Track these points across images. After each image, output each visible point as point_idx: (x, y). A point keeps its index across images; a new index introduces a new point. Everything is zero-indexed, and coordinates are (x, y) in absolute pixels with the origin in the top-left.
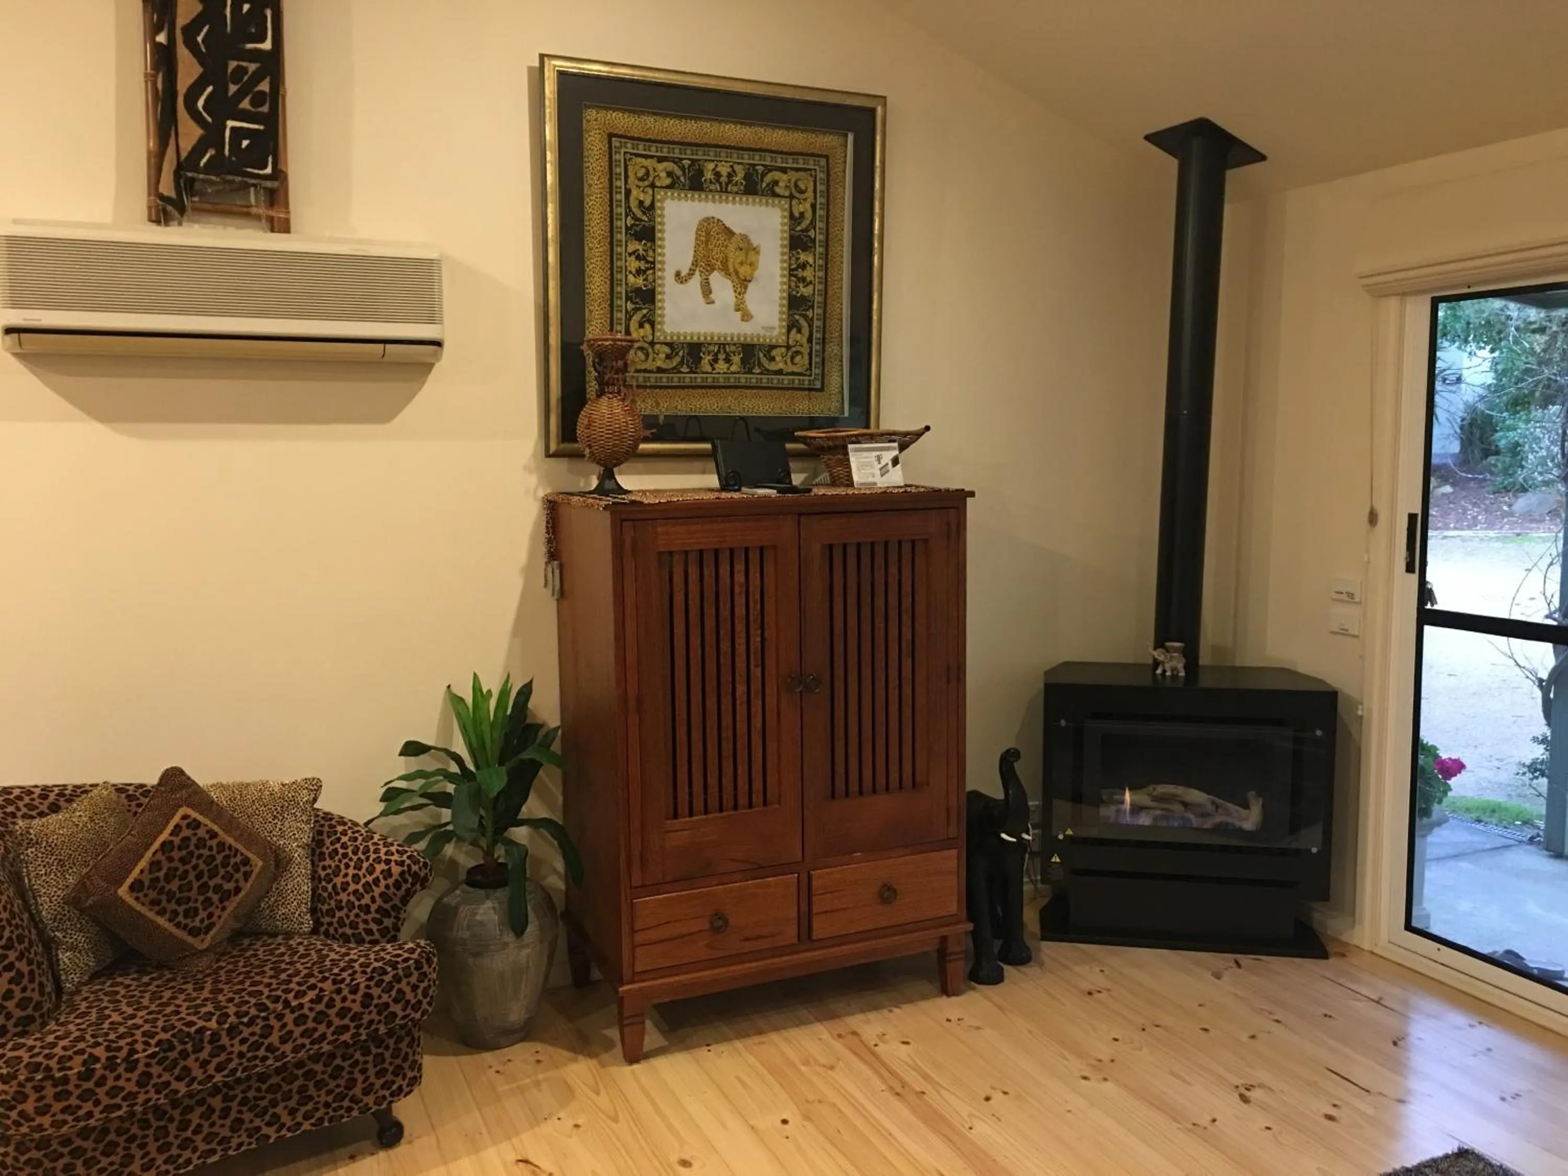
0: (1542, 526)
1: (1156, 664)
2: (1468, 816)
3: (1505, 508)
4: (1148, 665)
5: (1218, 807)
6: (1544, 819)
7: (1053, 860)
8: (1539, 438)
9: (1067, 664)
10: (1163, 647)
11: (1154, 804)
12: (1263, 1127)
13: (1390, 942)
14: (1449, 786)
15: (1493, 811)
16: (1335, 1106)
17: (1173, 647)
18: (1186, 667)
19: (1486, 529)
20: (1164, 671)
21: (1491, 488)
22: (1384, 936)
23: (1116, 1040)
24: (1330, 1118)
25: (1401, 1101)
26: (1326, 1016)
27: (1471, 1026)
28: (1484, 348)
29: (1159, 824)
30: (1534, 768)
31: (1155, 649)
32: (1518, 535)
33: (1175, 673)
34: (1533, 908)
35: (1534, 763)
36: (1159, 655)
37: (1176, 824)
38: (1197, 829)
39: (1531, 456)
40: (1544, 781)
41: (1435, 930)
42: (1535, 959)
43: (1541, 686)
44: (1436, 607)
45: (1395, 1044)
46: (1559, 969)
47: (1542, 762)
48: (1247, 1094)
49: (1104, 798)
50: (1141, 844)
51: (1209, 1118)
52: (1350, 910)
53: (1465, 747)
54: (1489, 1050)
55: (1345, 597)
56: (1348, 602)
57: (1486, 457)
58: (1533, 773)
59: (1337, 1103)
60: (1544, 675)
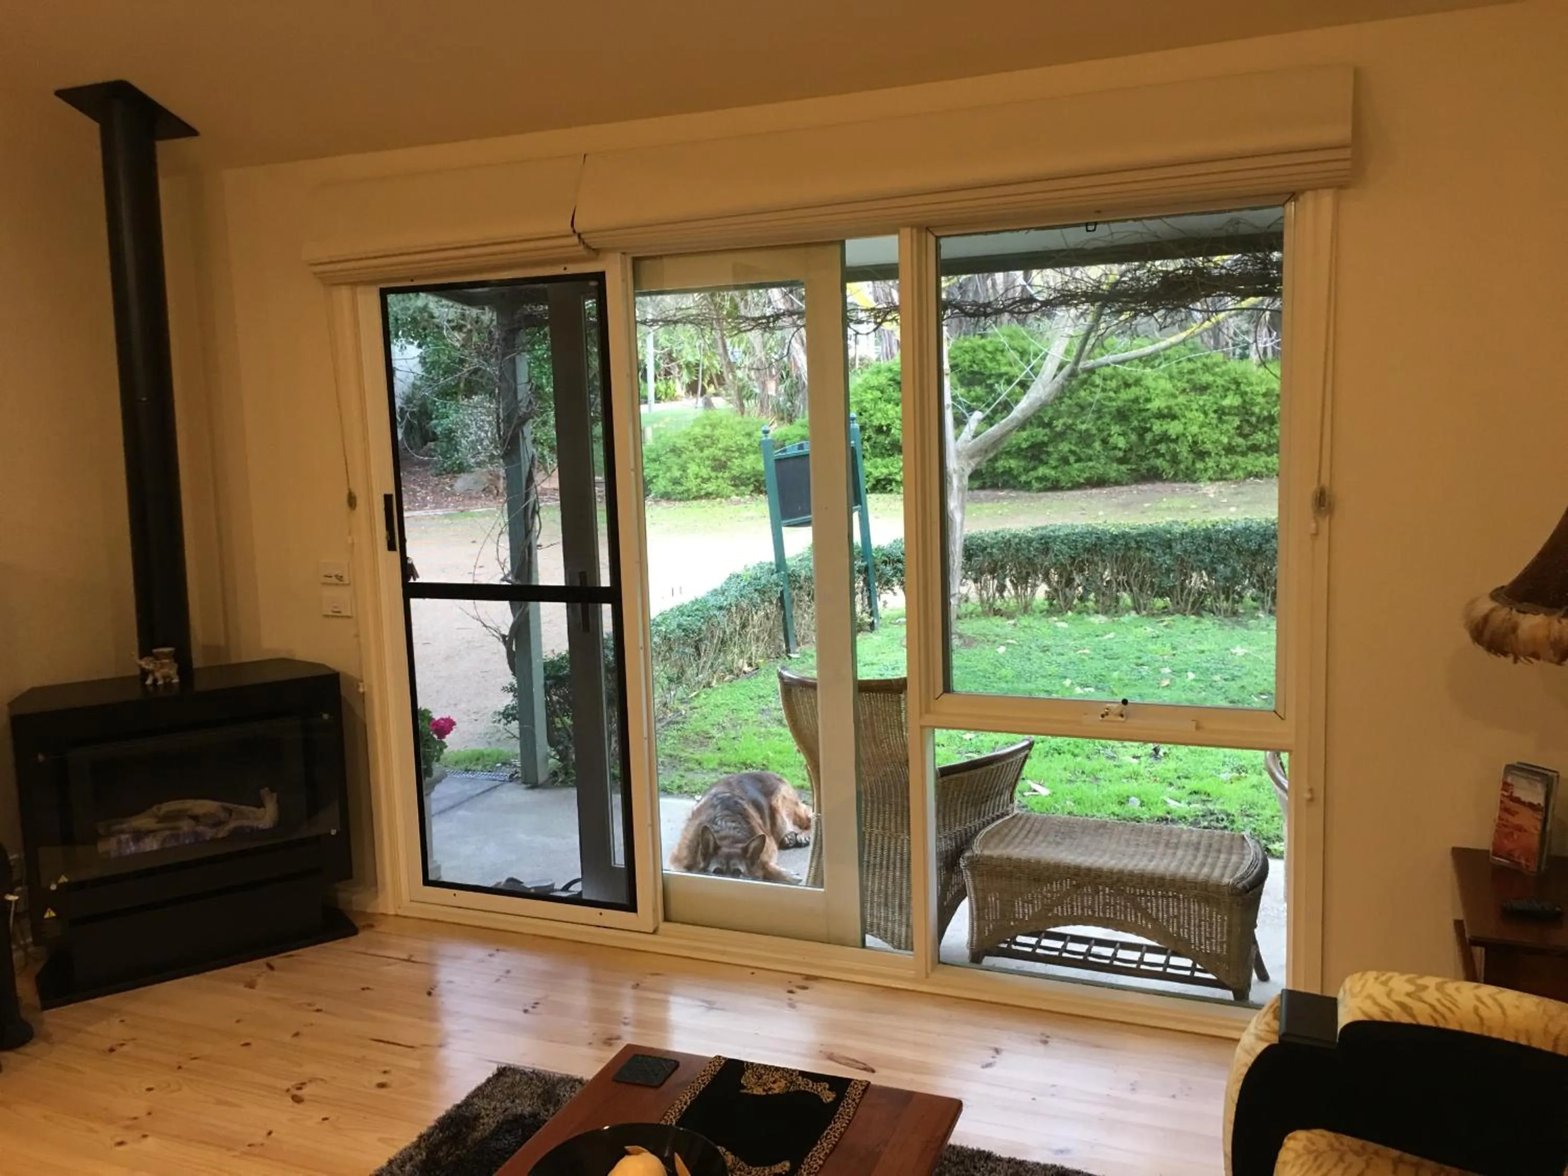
0: (480, 502)
1: (145, 673)
2: (457, 768)
3: (448, 489)
4: (134, 677)
5: (230, 812)
6: (519, 757)
7: (47, 916)
8: (468, 424)
9: (33, 691)
10: (151, 654)
11: (161, 825)
12: (320, 1120)
13: (411, 901)
14: (444, 743)
15: (478, 759)
16: (385, 1072)
17: (163, 653)
18: (180, 673)
19: (435, 508)
20: (155, 681)
21: (433, 471)
22: (405, 897)
23: (150, 1089)
24: (382, 1086)
25: (440, 1046)
26: (363, 989)
27: (491, 955)
28: (412, 343)
29: (168, 845)
30: (507, 715)
31: (141, 657)
32: (462, 511)
33: (168, 680)
34: (522, 837)
35: (507, 708)
36: (146, 664)
37: (187, 842)
38: (213, 840)
39: (463, 441)
40: (515, 724)
41: (446, 878)
42: (530, 881)
43: (505, 642)
44: (418, 581)
45: (429, 994)
46: (549, 883)
47: (513, 708)
48: (299, 1093)
49: (101, 831)
50: (151, 872)
51: (265, 1133)
52: (373, 883)
53: (447, 707)
54: (508, 972)
55: (334, 580)
56: (336, 584)
57: (425, 443)
58: (506, 719)
59: (387, 1068)
60: (506, 632)
